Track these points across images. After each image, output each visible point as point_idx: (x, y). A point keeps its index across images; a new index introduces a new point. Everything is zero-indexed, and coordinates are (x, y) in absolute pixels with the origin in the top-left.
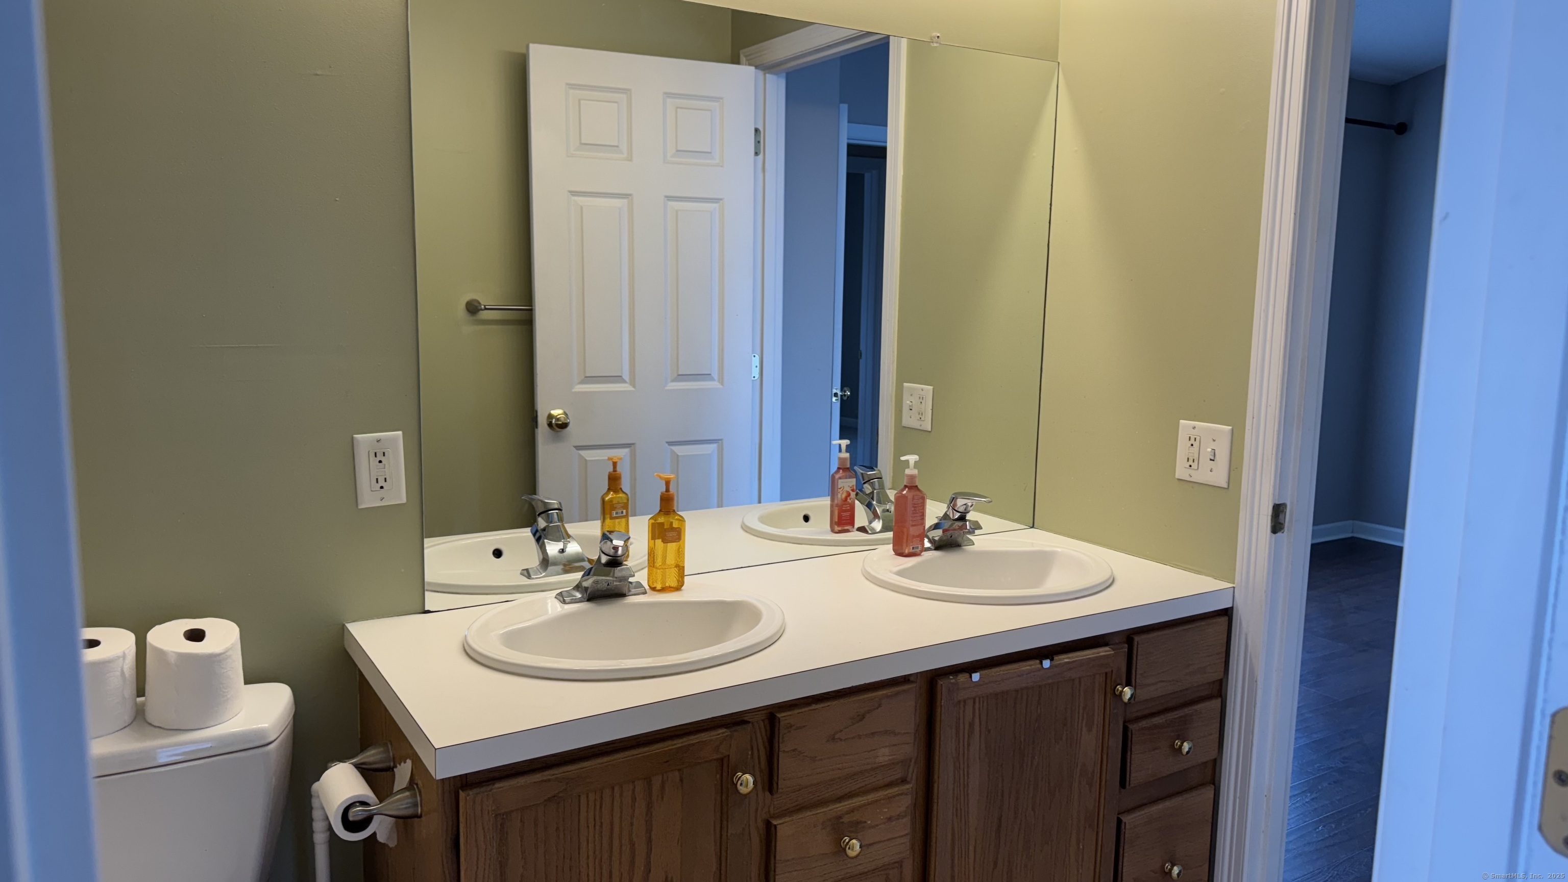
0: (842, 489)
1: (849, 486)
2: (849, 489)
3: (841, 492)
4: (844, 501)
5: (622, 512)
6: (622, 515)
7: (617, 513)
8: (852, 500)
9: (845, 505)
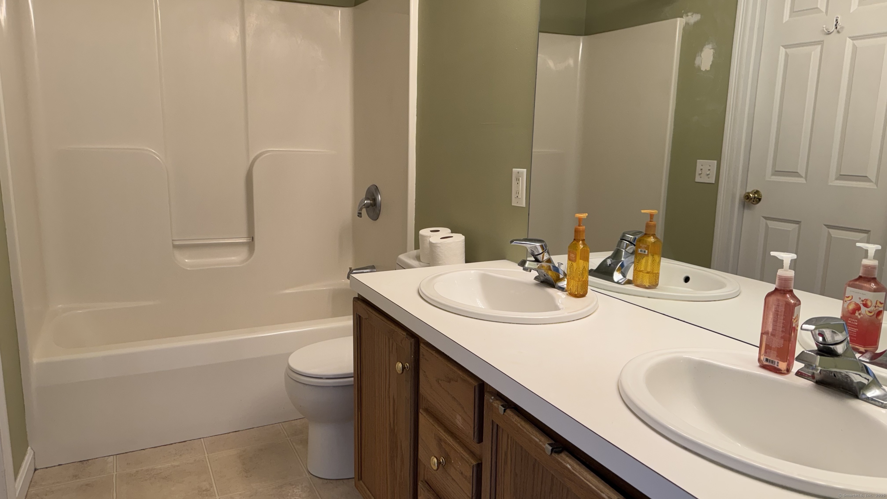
0: (850, 298)
1: (860, 299)
2: (859, 302)
3: (849, 302)
4: (851, 314)
5: (645, 252)
6: (644, 253)
7: (641, 251)
8: (862, 316)
9: (851, 318)
